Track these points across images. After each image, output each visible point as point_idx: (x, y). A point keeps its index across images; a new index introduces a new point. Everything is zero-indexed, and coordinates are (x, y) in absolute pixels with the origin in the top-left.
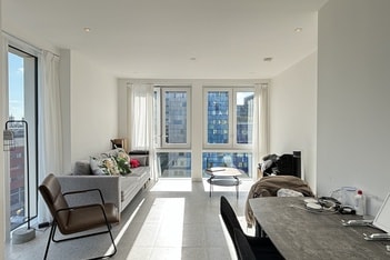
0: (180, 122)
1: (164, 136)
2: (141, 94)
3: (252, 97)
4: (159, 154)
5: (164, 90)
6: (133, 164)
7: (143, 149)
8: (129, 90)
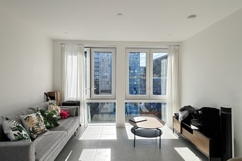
0: (106, 77)
1: (93, 89)
2: (73, 52)
3: (166, 57)
4: (88, 104)
5: (93, 50)
6: (63, 116)
7: (75, 100)
8: (62, 50)
